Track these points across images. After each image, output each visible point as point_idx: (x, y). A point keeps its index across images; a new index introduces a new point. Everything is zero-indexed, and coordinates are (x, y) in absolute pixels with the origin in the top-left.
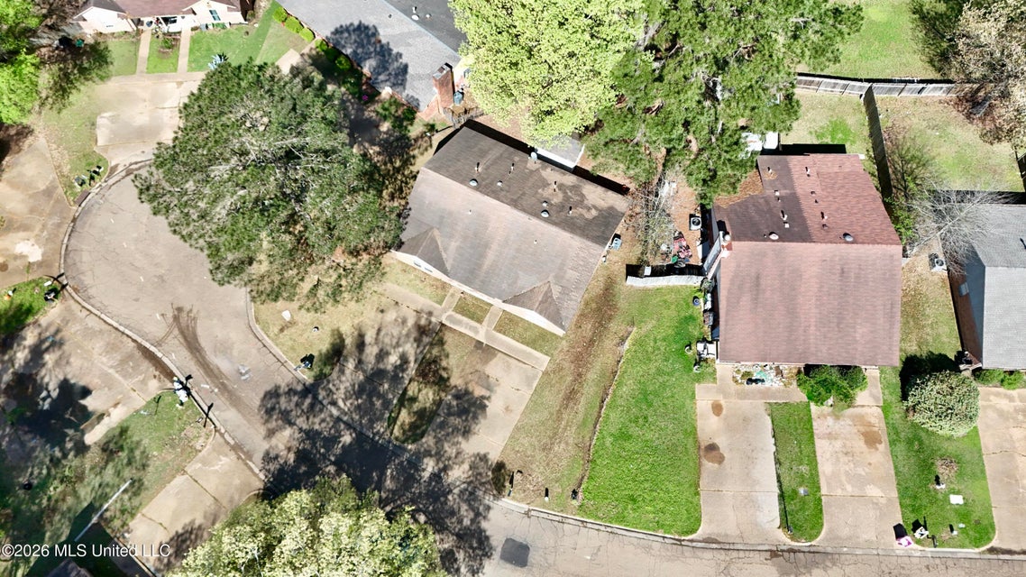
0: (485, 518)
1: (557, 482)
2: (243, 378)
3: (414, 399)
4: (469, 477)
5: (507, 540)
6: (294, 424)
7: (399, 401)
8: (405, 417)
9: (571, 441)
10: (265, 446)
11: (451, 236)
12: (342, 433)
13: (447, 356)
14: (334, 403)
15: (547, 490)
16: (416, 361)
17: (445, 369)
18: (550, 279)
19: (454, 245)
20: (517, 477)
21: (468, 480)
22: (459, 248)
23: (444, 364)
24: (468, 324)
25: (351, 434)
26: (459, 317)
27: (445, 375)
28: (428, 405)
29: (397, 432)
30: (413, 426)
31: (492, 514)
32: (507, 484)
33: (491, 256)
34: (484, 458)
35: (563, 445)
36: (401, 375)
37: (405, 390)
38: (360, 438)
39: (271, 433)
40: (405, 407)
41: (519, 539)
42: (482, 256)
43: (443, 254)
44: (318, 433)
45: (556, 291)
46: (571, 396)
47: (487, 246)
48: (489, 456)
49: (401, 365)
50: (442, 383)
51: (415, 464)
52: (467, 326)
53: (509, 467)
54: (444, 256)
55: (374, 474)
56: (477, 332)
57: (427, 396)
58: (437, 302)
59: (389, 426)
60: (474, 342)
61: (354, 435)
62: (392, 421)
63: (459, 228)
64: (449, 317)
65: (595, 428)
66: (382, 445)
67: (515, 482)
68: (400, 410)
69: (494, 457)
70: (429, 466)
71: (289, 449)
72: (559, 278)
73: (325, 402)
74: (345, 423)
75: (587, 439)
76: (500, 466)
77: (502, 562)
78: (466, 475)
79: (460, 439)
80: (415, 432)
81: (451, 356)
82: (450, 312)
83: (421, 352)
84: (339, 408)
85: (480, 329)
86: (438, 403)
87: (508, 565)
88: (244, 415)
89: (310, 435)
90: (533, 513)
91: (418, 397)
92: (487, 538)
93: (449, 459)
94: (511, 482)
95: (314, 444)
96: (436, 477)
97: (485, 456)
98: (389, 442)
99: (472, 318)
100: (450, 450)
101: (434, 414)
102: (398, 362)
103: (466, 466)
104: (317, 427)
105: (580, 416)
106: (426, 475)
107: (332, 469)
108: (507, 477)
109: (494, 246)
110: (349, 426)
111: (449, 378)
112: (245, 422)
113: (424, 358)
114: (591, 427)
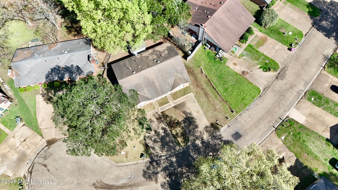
0: (222, 138)
1: (226, 113)
2: (132, 178)
3: (177, 134)
4: (209, 134)
5: (232, 136)
6: (159, 172)
7: (174, 138)
8: (180, 140)
9: (218, 103)
10: (159, 185)
11: (143, 89)
12: (171, 159)
13: (172, 117)
14: (161, 157)
15: (226, 117)
16: (167, 126)
17: (175, 120)
18: (175, 74)
19: (146, 91)
20: (218, 122)
21: (209, 135)
22: (147, 90)
23: (173, 119)
24: (166, 106)
25: (173, 158)
26: (163, 107)
27: (177, 121)
28: (181, 131)
29: (182, 144)
30: (184, 139)
31: (223, 135)
32: (218, 126)
33: (157, 84)
34: (207, 127)
35: (218, 106)
36: (167, 133)
37: (173, 135)
38: (177, 156)
39: (156, 181)
40: (177, 138)
41: (234, 133)
42: (155, 86)
43: (145, 96)
44: (167, 167)
45: (180, 76)
46: (206, 94)
47: (153, 83)
48: (207, 125)
49: (165, 131)
50: (178, 123)
51: (195, 146)
52: (167, 106)
53: (213, 122)
54: (146, 96)
55: (190, 158)
56: (171, 105)
57: (179, 130)
58: (154, 109)
59: (179, 146)
60: (173, 108)
61: (174, 157)
62: (178, 144)
63: (143, 86)
64: (161, 109)
65: (219, 94)
66: (183, 151)
67: (219, 124)
68: (177, 140)
69: (208, 124)
70: (198, 142)
71: (165, 178)
72: (177, 72)
73: (158, 159)
74: (169, 157)
75: (220, 98)
76: (212, 125)
77: (236, 141)
78: (208, 135)
79: (197, 129)
80: (186, 140)
81: (172, 116)
82: (160, 108)
83: (165, 123)
84: (164, 156)
85: (171, 104)
86: (183, 128)
87: (239, 140)
88: (144, 185)
89: (165, 169)
90: (229, 125)
91: (177, 132)
92: (228, 141)
93: (200, 136)
94: (218, 124)
95: (168, 170)
96: (203, 142)
97: (206, 126)
98: (183, 148)
99: (166, 104)
100: (198, 134)
101: (185, 131)
102: (163, 131)
103: (205, 133)
104: (164, 166)
105: (213, 96)
106: (200, 145)
107: (179, 169)
108: (216, 125)
109: (155, 81)
110: (171, 156)
111: (178, 121)
112: (146, 186)
113: (167, 123)
114: (218, 95)
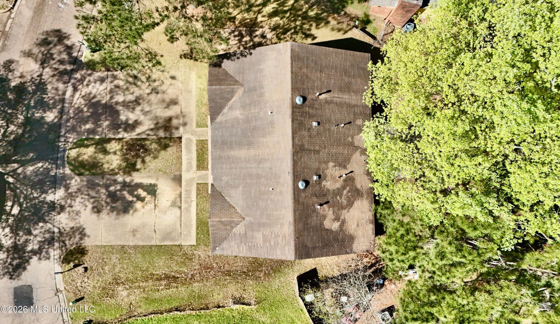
0: (40, 259)
1: (93, 303)
2: (60, 4)
3: (105, 152)
4: (65, 230)
6: (43, 68)
7: (99, 139)
8: (88, 152)
10: (15, 56)
12: (54, 110)
13: (155, 158)
14: (75, 89)
15: (82, 298)
16: (138, 134)
17: (143, 162)
18: (247, 219)
20: (80, 269)
21: (62, 230)
23: (148, 159)
25: (56, 117)
26: (194, 148)
27: (139, 166)
28: (106, 166)
29: (73, 153)
30: (82, 165)
31: (44, 263)
32: (72, 264)
33: (241, 153)
34: (83, 235)
36: (120, 130)
37: (109, 140)
38: (55, 128)
39: (28, 54)
40: (95, 148)
41: (34, 294)
42: (240, 145)
43: (227, 108)
44: (44, 91)
45: (239, 229)
46: (171, 279)
47: (250, 144)
48: (86, 238)
49: (129, 125)
50: (131, 168)
51: (56, 182)
53: (86, 258)
54: (225, 110)
55: (31, 155)
56: (188, 171)
57: (113, 161)
58: (197, 123)
59: (75, 143)
60: (177, 173)
61: (56, 120)
62: (79, 144)
64: (189, 140)
66: (59, 147)
67: (76, 269)
68: (92, 144)
69: (87, 243)
70: (57, 196)
71: (21, 77)
72: (251, 227)
73: (72, 81)
74: (63, 107)
75: (139, 311)
76: (81, 251)
78: (65, 226)
79: (90, 206)
80: (80, 167)
81: (156, 160)
82: (194, 139)
83: (148, 135)
84: (73, 96)
85: (191, 172)
86: (113, 173)
89: (41, 86)
90: (61, 295)
91: (109, 153)
93: (71, 206)
94: (75, 266)
95: (35, 92)
96: (52, 206)
97: (85, 235)
98: (64, 151)
99: (198, 161)
100: (77, 204)
101: (103, 174)
102: (130, 122)
103: (72, 224)
104: (49, 87)
105: (157, 295)
106: (50, 197)
107: (21, 118)
108: (77, 261)
110: (62, 112)
111: (138, 170)
113: (145, 139)
114: (150, 310)
